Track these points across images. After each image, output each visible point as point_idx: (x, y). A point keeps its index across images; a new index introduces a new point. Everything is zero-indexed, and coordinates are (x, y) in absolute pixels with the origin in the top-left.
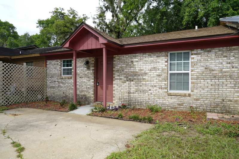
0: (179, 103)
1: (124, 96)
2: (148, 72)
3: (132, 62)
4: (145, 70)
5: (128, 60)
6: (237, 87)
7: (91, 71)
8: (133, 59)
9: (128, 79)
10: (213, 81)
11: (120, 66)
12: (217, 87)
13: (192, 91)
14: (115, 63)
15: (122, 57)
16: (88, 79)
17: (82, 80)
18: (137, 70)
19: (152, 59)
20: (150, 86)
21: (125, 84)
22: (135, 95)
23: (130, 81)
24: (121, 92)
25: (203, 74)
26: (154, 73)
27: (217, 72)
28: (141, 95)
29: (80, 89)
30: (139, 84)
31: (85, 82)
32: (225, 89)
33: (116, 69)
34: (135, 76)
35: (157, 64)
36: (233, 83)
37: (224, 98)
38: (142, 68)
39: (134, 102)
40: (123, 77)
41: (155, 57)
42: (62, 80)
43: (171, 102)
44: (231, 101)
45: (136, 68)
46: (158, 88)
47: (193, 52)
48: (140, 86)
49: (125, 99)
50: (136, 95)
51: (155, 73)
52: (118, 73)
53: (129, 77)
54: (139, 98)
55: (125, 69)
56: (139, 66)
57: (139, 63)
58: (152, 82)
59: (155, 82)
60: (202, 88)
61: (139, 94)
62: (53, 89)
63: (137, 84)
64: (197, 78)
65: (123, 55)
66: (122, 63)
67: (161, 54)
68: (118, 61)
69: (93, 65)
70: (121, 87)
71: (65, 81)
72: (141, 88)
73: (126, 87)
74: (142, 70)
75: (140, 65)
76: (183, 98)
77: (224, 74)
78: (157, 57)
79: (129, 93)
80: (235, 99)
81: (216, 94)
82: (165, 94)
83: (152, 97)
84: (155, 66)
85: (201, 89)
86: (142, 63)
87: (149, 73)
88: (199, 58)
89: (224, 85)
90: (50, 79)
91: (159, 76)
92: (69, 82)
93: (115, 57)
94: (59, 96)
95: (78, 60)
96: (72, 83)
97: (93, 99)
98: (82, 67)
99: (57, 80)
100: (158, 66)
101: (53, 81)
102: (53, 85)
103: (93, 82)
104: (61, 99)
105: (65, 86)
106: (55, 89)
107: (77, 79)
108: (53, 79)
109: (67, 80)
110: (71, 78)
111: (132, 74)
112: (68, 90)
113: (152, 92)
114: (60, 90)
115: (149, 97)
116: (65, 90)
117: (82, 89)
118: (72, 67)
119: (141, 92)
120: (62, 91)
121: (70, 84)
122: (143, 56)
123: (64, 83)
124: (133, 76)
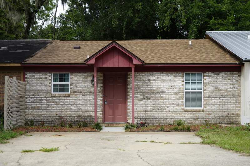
0: (195, 118)
1: (140, 114)
2: (166, 90)
3: (149, 80)
4: (162, 88)
5: (144, 78)
6: (237, 104)
7: (99, 88)
8: (150, 77)
9: (144, 97)
10: (221, 98)
11: (136, 83)
12: (223, 104)
13: (205, 107)
14: (130, 81)
15: (138, 75)
16: (94, 97)
17: (85, 99)
18: (155, 88)
19: (170, 78)
20: (168, 104)
21: (141, 102)
22: (153, 112)
23: (147, 99)
25: (214, 93)
26: (171, 92)
27: (224, 91)
28: (158, 112)
29: (83, 109)
30: (157, 102)
31: (91, 100)
32: (229, 105)
33: (131, 87)
34: (152, 94)
35: (175, 83)
36: (234, 100)
37: (229, 112)
38: (159, 87)
39: (152, 119)
40: (139, 95)
41: (172, 76)
42: (55, 98)
43: (188, 118)
44: (234, 114)
45: (154, 87)
46: (175, 106)
47: (205, 74)
48: (157, 104)
49: (142, 118)
50: (154, 113)
51: (172, 92)
53: (146, 95)
54: (157, 116)
55: (141, 87)
56: (156, 85)
57: (157, 81)
58: (170, 100)
59: (173, 100)
60: (213, 105)
61: (156, 111)
62: (38, 110)
63: (154, 102)
64: (209, 96)
65: (139, 73)
66: (138, 80)
67: (178, 74)
69: (102, 81)
70: (136, 105)
71: (58, 100)
72: (159, 106)
73: (143, 105)
75: (157, 83)
76: (198, 114)
77: (229, 93)
78: (174, 76)
79: (146, 111)
80: (236, 112)
81: (224, 109)
82: (182, 111)
83: (170, 114)
84: (173, 85)
85: (212, 105)
86: (159, 81)
87: (167, 92)
88: (210, 79)
89: (229, 102)
90: (31, 97)
91: (176, 94)
92: (65, 100)
93: (129, 75)
94: (48, 119)
95: (80, 74)
96: (71, 102)
97: (102, 119)
98: (86, 83)
99: (44, 98)
100: (176, 85)
101: (38, 100)
102: (37, 105)
103: (101, 100)
104: (53, 122)
105: (59, 105)
106: (41, 110)
107: (78, 97)
108: (38, 97)
109: (63, 99)
110: (69, 96)
111: (149, 92)
112: (64, 111)
113: (170, 109)
114: (50, 110)
115: (167, 114)
116: (58, 111)
117: (86, 109)
118: (69, 83)
119: (158, 109)
120: (54, 112)
121: (68, 104)
122: (160, 75)
123: (58, 102)
124: (150, 94)
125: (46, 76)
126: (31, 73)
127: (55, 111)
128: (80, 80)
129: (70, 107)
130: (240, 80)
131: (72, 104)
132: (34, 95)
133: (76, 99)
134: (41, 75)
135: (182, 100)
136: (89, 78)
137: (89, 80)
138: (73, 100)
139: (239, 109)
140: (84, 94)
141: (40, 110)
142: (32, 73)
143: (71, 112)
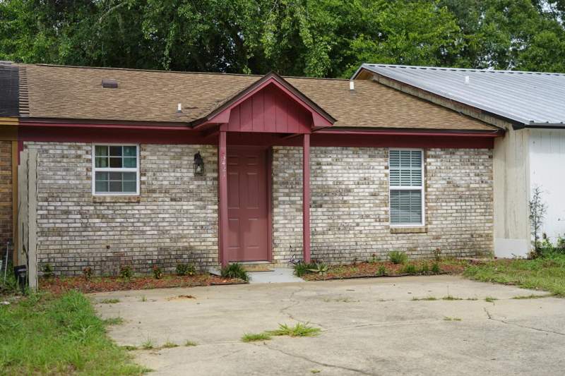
0: (411, 245)
2: (354, 186)
3: (319, 164)
4: (346, 183)
6: (487, 214)
7: (210, 183)
8: (320, 157)
10: (458, 204)
11: (292, 171)
12: (463, 214)
13: (428, 222)
14: (278, 165)
15: (295, 151)
16: (198, 203)
17: (178, 207)
18: (331, 183)
19: (361, 160)
20: (357, 216)
22: (328, 236)
23: (316, 207)
24: (293, 234)
25: (446, 193)
26: (365, 190)
27: (464, 189)
28: (339, 236)
29: (172, 232)
30: (336, 213)
31: (191, 211)
32: (474, 218)
33: (280, 179)
34: (325, 195)
35: (371, 171)
36: (482, 207)
37: (473, 232)
38: (340, 179)
39: (325, 252)
40: (299, 198)
41: (366, 156)
42: (102, 208)
43: (397, 246)
44: (482, 236)
45: (329, 179)
46: (373, 220)
47: (429, 153)
48: (337, 217)
50: (330, 237)
51: (367, 190)
52: (286, 188)
53: (314, 198)
54: (336, 244)
56: (334, 175)
57: (335, 167)
58: (362, 209)
59: (367, 207)
60: (444, 217)
61: (335, 234)
62: (60, 238)
63: (331, 213)
64: (437, 200)
65: (297, 148)
66: (295, 164)
67: (376, 152)
68: (286, 159)
69: (215, 167)
70: (293, 222)
72: (340, 221)
74: (340, 183)
75: (335, 171)
76: (416, 237)
77: (473, 192)
78: (370, 156)
79: (313, 234)
80: (486, 232)
81: (463, 225)
82: (386, 231)
83: (363, 240)
84: (367, 175)
85: (442, 219)
86: (339, 167)
87: (355, 190)
88: (439, 164)
89: (473, 211)
90: (41, 203)
91: (375, 195)
92: (129, 212)
93: (277, 151)
94: (86, 260)
95: (163, 148)
96: (142, 216)
97: (216, 256)
98: (179, 170)
99: (75, 208)
100: (372, 175)
101: (58, 212)
102: (57, 225)
103: (215, 211)
104: (97, 268)
105: (113, 225)
106: (68, 238)
107: (160, 203)
108: (59, 204)
109: (123, 208)
110: (138, 202)
111: (320, 191)
112: (125, 237)
113: (363, 228)
114: (90, 238)
115: (357, 240)
116: (112, 237)
117: (181, 232)
118: (136, 170)
119: (339, 229)
120: (102, 242)
121: (136, 220)
122: (342, 154)
123: (110, 217)
124: (322, 196)
125: (79, 152)
126: (37, 143)
127: (103, 238)
128: (164, 164)
129: (141, 228)
130: (491, 165)
131: (145, 220)
132: (47, 200)
133: (155, 208)
134: (65, 148)
135: (385, 209)
136: (186, 158)
137: (185, 162)
138: (149, 212)
139: (490, 225)
140: (174, 195)
141: (64, 238)
142: (42, 143)
143: (143, 241)
